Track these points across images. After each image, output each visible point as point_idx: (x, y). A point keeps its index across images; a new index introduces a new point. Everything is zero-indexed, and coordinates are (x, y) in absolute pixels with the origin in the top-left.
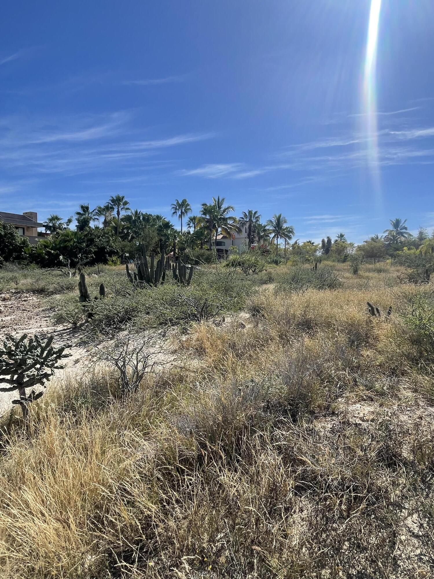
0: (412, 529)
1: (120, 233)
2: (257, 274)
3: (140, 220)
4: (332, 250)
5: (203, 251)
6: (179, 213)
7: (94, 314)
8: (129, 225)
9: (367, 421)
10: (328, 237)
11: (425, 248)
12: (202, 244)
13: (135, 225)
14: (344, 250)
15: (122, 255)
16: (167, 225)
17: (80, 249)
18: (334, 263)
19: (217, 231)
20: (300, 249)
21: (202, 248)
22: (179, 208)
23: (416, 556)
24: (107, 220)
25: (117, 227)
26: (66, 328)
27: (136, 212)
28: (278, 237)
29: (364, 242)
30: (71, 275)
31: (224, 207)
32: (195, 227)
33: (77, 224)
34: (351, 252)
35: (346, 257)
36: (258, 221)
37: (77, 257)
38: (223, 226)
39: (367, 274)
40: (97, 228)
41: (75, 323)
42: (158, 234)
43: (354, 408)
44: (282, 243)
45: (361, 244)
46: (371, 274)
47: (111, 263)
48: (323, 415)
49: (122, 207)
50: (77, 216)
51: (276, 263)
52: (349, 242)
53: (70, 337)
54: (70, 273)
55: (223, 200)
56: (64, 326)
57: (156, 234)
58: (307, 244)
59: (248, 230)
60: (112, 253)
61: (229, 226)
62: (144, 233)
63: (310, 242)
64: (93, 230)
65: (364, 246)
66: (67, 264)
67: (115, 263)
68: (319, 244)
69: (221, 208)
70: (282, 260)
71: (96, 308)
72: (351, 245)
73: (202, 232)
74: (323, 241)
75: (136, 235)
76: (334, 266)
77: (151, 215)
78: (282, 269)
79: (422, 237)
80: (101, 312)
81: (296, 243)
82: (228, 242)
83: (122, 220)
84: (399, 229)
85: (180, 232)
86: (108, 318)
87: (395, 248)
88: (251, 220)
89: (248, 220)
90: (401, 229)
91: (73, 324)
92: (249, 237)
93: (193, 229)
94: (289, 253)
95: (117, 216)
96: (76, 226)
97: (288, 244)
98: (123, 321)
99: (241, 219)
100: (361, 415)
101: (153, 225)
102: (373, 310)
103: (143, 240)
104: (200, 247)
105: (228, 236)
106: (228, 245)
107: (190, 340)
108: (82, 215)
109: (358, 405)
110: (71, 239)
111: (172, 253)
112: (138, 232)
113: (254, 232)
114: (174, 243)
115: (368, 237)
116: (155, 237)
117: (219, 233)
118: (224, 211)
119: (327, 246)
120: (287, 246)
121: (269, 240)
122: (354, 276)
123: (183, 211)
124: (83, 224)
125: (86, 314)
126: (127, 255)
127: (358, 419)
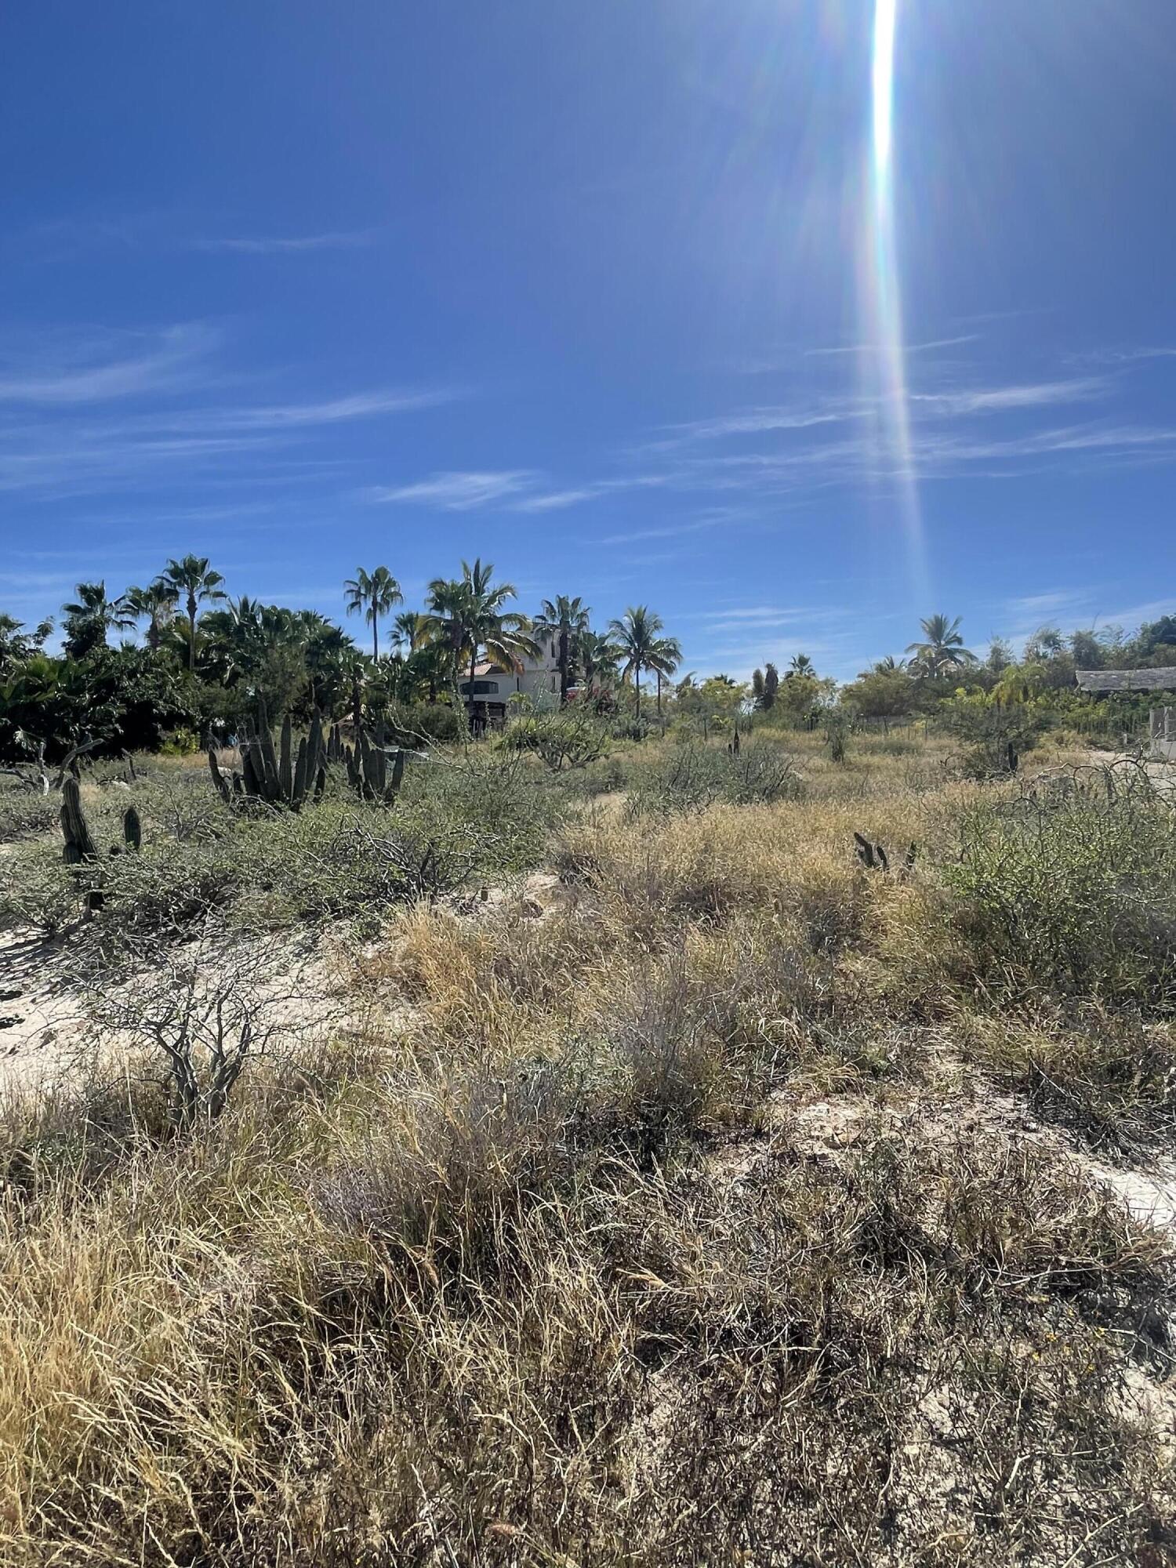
0: (938, 1424)
1: (198, 662)
2: (582, 766)
3: (256, 624)
4: (779, 700)
5: (435, 708)
6: (366, 605)
7: (106, 896)
8: (224, 641)
9: (844, 1145)
10: (769, 666)
11: (1007, 691)
12: (433, 690)
13: (242, 640)
14: (810, 698)
15: (205, 726)
16: (335, 640)
17: (78, 712)
18: (783, 733)
19: (474, 652)
20: (699, 698)
21: (433, 699)
22: (368, 590)
23: (944, 1495)
24: (159, 627)
25: (188, 646)
26: (22, 940)
27: (245, 604)
28: (638, 668)
29: (859, 676)
30: (47, 785)
31: (490, 587)
32: (412, 644)
33: (68, 639)
34: (829, 701)
35: (816, 715)
36: (583, 624)
37: (67, 734)
38: (490, 640)
39: (867, 759)
40: (129, 649)
41: (50, 927)
42: (310, 664)
43: (812, 1114)
44: (650, 683)
45: (852, 681)
46: (875, 760)
47: (170, 747)
48: (731, 1141)
49: (204, 589)
50: (66, 617)
51: (636, 735)
52: (821, 679)
53: (35, 967)
54: (45, 779)
55: (489, 569)
56: (17, 935)
57: (304, 665)
58: (716, 684)
59: (558, 649)
60: (173, 720)
61: (507, 639)
62: (267, 662)
63: (722, 678)
64: (114, 653)
65: (858, 686)
66: (37, 754)
67: (184, 748)
68: (746, 685)
69: (483, 592)
70: (652, 727)
71: (113, 879)
72: (829, 684)
73: (432, 656)
74: (757, 676)
75: (243, 666)
76: (786, 740)
77: (287, 612)
78: (650, 752)
79: (998, 663)
80: (127, 889)
81: (687, 681)
82: (505, 682)
83: (202, 624)
84: (943, 642)
85: (370, 657)
86: (150, 904)
87: (934, 690)
88: (564, 623)
89: (557, 623)
90: (948, 643)
91: (44, 927)
92: (562, 671)
93: (409, 648)
94: (669, 708)
95: (188, 616)
96: (64, 644)
97: (667, 684)
98: (196, 912)
99: (540, 621)
100: (829, 1131)
101: (294, 640)
102: (869, 854)
103: (265, 681)
104: (428, 697)
105: (504, 666)
106: (506, 691)
107: (384, 955)
108: (84, 612)
109: (823, 1106)
110: (49, 684)
111: (350, 716)
112: (249, 660)
113: (575, 654)
114: (357, 689)
115: (868, 665)
116: (299, 673)
117: (480, 659)
118: (492, 600)
119: (766, 689)
120: (663, 691)
121: (616, 675)
122: (834, 766)
123: (379, 599)
124: (86, 638)
125: (83, 896)
126: (218, 724)
127: (820, 1143)
